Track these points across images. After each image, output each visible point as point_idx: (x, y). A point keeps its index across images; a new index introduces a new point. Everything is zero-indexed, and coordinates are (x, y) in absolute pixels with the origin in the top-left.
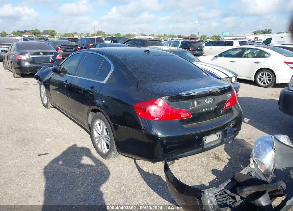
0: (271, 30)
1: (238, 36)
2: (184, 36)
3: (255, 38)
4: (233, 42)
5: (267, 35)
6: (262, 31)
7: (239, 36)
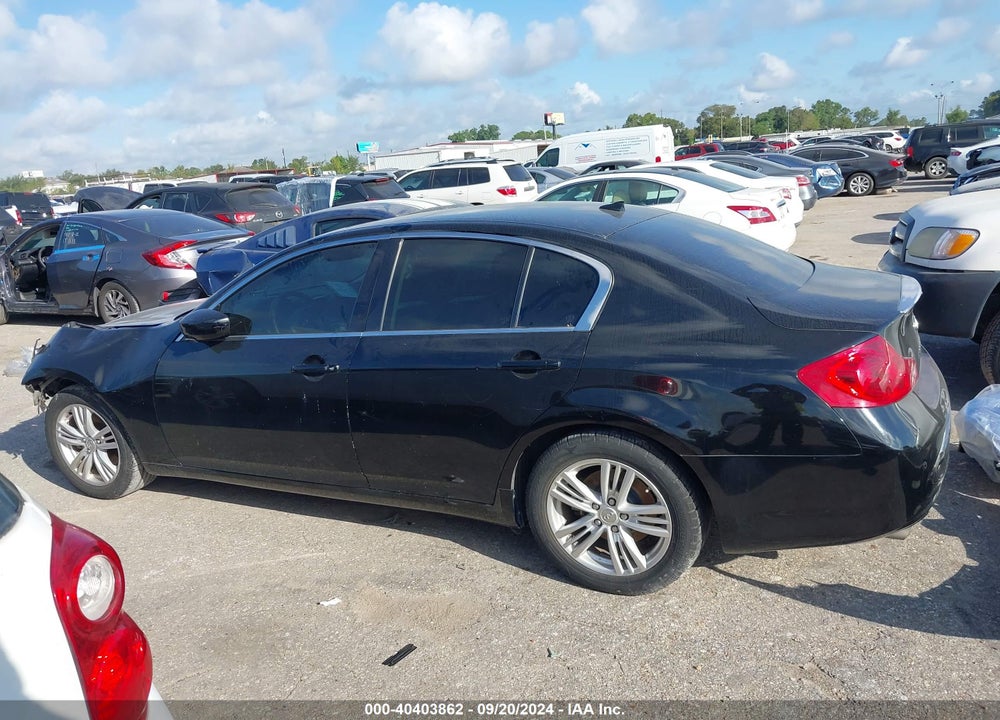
0: (497, 128)
1: (415, 151)
2: (233, 167)
3: (467, 155)
4: (486, 169)
5: (496, 143)
6: (473, 131)
7: (418, 151)
